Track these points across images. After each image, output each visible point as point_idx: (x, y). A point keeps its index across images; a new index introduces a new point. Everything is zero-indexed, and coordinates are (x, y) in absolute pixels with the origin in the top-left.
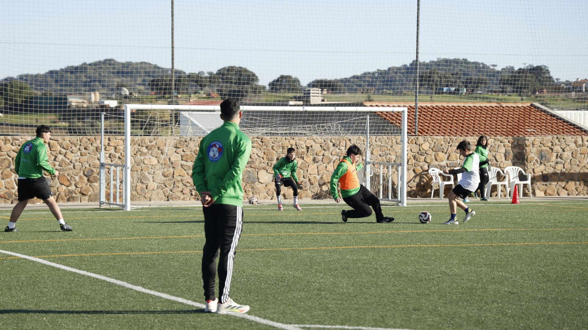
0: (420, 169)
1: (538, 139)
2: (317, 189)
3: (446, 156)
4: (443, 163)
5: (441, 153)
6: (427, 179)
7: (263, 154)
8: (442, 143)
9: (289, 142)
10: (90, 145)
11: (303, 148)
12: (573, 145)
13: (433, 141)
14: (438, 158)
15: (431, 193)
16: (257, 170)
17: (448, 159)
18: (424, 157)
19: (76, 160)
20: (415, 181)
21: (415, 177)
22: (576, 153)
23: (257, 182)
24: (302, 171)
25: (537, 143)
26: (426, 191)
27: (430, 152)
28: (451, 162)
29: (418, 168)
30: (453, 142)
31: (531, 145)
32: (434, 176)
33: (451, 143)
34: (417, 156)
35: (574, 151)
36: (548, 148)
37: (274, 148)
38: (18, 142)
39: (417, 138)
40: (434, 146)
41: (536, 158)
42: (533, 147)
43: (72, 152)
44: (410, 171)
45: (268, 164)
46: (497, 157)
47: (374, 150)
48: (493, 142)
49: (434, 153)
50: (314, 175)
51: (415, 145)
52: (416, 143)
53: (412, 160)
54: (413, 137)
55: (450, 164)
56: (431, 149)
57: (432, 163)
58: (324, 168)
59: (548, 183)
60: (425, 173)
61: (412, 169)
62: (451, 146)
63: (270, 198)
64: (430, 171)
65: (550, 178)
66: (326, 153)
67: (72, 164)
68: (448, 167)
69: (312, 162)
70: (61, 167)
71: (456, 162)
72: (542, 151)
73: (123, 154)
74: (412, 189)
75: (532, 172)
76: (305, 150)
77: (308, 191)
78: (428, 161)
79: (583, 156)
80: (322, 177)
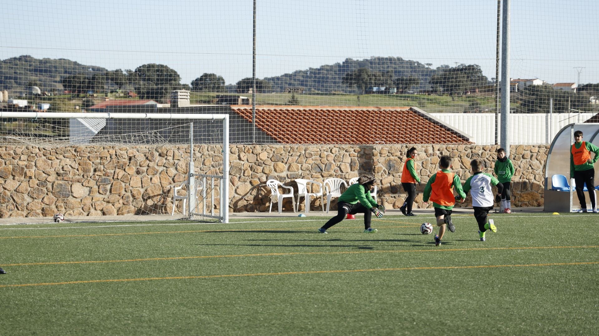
0: (258, 180)
1: (387, 147)
2: (141, 204)
3: (287, 166)
4: (284, 174)
5: (281, 163)
6: (266, 192)
7: (77, 165)
8: (282, 153)
9: (108, 151)
11: (124, 158)
12: (423, 155)
13: (271, 150)
14: (277, 169)
15: (269, 207)
16: (70, 183)
17: (288, 170)
18: (262, 168)
20: (252, 193)
21: (252, 189)
22: (427, 163)
23: (71, 197)
24: (123, 184)
25: (385, 152)
26: (265, 204)
27: (269, 162)
28: (292, 173)
29: (255, 179)
30: (293, 151)
31: (379, 154)
32: (273, 188)
33: (291, 153)
34: (255, 166)
35: (424, 160)
36: (397, 158)
37: (90, 158)
39: (254, 147)
40: (273, 156)
41: (384, 168)
42: (380, 156)
44: (246, 183)
45: (83, 176)
46: (343, 168)
47: (206, 160)
48: (337, 151)
49: (273, 163)
50: (138, 188)
51: (251, 154)
52: (252, 152)
53: (249, 171)
54: (249, 146)
55: (291, 175)
56: (269, 159)
57: (271, 174)
58: (149, 180)
59: (396, 195)
60: (263, 185)
61: (248, 181)
62: (291, 156)
63: (86, 214)
64: (268, 183)
65: (398, 189)
66: (151, 164)
68: (288, 178)
69: (135, 174)
71: (297, 173)
72: (390, 161)
74: (249, 202)
75: (380, 184)
76: (127, 161)
77: (131, 206)
78: (267, 172)
79: (434, 166)
80: (146, 190)
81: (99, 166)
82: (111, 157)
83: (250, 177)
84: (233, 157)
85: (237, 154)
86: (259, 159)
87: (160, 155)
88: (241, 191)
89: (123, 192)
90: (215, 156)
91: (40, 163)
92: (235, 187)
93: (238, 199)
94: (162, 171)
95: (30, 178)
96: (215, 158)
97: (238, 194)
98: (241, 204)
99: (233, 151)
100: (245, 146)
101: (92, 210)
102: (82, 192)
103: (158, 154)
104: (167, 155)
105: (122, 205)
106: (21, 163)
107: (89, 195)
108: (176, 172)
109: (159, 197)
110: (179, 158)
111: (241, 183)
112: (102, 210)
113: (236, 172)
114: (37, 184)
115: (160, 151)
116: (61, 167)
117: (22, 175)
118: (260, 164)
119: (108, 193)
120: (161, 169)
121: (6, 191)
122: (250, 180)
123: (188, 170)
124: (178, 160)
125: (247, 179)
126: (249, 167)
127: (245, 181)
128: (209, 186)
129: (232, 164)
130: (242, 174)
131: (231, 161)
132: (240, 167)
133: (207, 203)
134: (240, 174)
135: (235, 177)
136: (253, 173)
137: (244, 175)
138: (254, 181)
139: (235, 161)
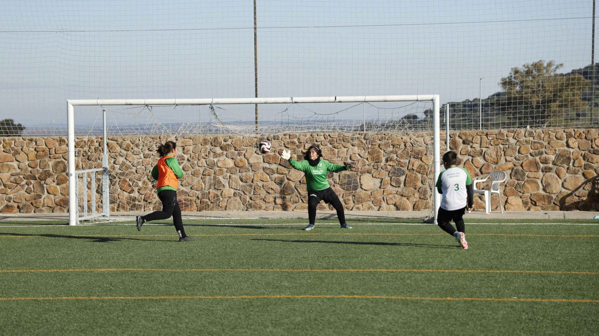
81: (392, 155)
82: (405, 145)
83: (583, 168)
84: (559, 144)
85: (565, 140)
86: (594, 146)
88: (571, 186)
89: (419, 184)
90: (535, 142)
92: (563, 180)
93: (565, 194)
94: (466, 161)
96: (534, 146)
97: (566, 189)
98: (569, 201)
99: (558, 136)
100: (576, 130)
101: (384, 204)
102: (372, 183)
103: (461, 141)
104: (472, 143)
105: (418, 199)
107: (380, 188)
108: (485, 162)
110: (488, 146)
111: (571, 175)
112: (395, 205)
113: (563, 162)
115: (464, 137)
116: (349, 156)
118: (595, 152)
119: (402, 185)
120: (465, 158)
122: (583, 172)
123: (499, 159)
124: (487, 147)
125: (579, 171)
126: (581, 155)
127: (575, 173)
128: (526, 178)
129: (557, 152)
130: (571, 164)
131: (557, 149)
132: (568, 156)
133: (524, 199)
134: (568, 165)
135: (561, 168)
136: (586, 163)
137: (573, 166)
138: (589, 172)
139: (562, 148)
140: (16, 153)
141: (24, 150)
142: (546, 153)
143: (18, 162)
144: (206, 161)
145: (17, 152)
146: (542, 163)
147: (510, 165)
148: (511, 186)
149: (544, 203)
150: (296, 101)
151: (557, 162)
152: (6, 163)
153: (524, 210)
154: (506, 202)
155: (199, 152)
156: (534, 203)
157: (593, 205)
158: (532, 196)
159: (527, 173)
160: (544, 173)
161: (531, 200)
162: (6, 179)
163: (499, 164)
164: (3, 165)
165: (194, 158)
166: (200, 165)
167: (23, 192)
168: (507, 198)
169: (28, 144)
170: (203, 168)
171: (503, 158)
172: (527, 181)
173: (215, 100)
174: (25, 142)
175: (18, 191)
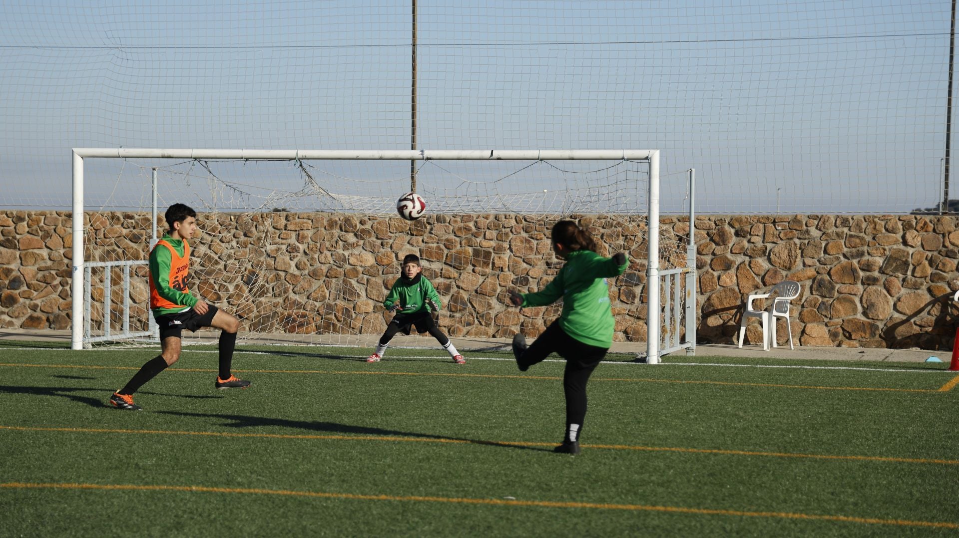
10: (253, 229)
11: (669, 238)
19: (229, 257)
20: (932, 312)
21: (933, 303)
29: (939, 284)
34: (939, 258)
38: (133, 221)
39: (938, 220)
43: (221, 241)
44: (919, 291)
47: (830, 244)
52: (934, 231)
53: (924, 267)
54: (928, 218)
58: (716, 279)
61: (924, 287)
67: (223, 263)
70: (204, 267)
73: (311, 246)
74: (924, 329)
80: (709, 299)
83: (928, 279)
84: (891, 240)
85: (901, 233)
86: (947, 244)
87: (737, 234)
88: (907, 307)
90: (851, 236)
91: (517, 245)
92: (895, 299)
93: (897, 321)
94: (740, 264)
95: (502, 270)
96: (849, 241)
97: (901, 313)
98: (901, 331)
99: (890, 227)
100: (918, 217)
103: (733, 231)
104: (750, 234)
106: (485, 244)
108: (770, 266)
109: (734, 311)
110: (775, 240)
111: (909, 291)
113: (896, 270)
114: (513, 283)
115: (737, 226)
117: (488, 265)
118: (949, 254)
119: (637, 300)
120: (739, 259)
121: (461, 291)
122: (928, 285)
123: (793, 261)
124: (773, 243)
125: (922, 284)
126: (926, 259)
127: (916, 287)
128: (836, 294)
129: (887, 253)
130: (909, 273)
131: (887, 248)
132: (904, 260)
133: (832, 328)
134: (905, 273)
135: (893, 278)
136: (935, 271)
137: (913, 275)
138: (938, 287)
139: (895, 247)
140: (47, 235)
141: (58, 231)
142: (869, 254)
143: (49, 250)
144: (332, 255)
145: (48, 233)
146: (863, 270)
147: (811, 272)
148: (811, 306)
149: (863, 335)
150: (429, 157)
151: (886, 268)
152: (30, 251)
153: (832, 346)
154: (803, 332)
155: (321, 241)
156: (847, 335)
157: (944, 340)
158: (845, 324)
159: (837, 286)
160: (866, 286)
161: (843, 329)
162: (31, 276)
163: (793, 270)
164: (27, 253)
165: (314, 249)
166: (323, 260)
167: (55, 296)
168: (804, 325)
169: (64, 222)
170: (328, 265)
171: (799, 261)
172: (838, 298)
173: (302, 153)
174: (60, 218)
175: (47, 295)
